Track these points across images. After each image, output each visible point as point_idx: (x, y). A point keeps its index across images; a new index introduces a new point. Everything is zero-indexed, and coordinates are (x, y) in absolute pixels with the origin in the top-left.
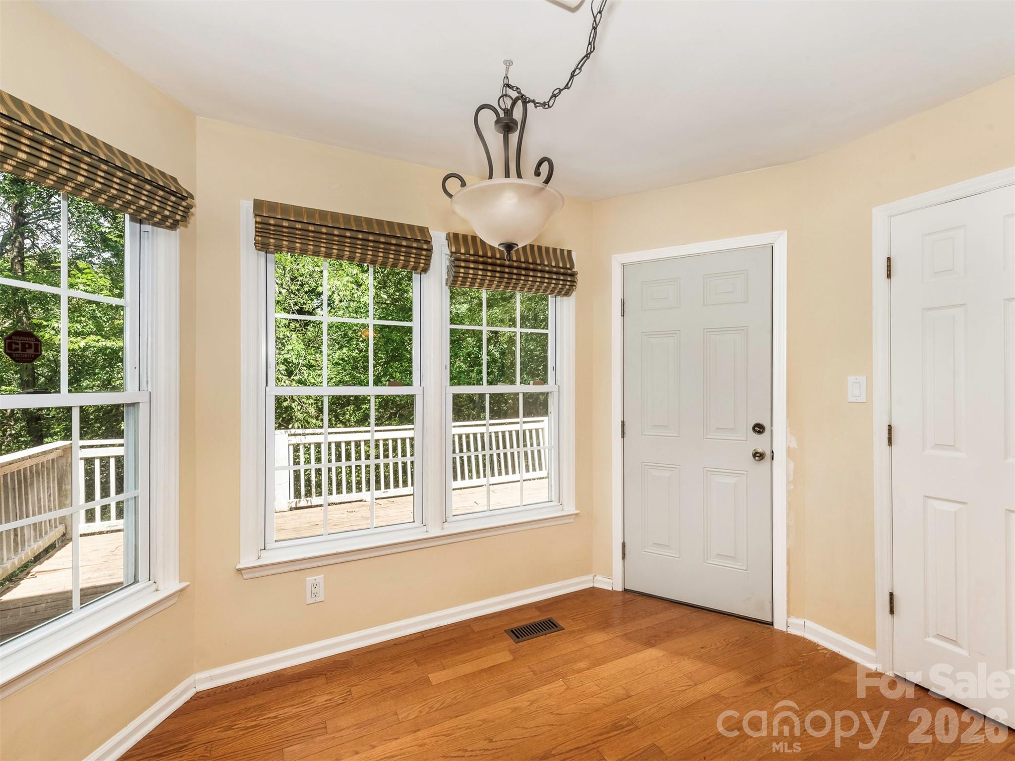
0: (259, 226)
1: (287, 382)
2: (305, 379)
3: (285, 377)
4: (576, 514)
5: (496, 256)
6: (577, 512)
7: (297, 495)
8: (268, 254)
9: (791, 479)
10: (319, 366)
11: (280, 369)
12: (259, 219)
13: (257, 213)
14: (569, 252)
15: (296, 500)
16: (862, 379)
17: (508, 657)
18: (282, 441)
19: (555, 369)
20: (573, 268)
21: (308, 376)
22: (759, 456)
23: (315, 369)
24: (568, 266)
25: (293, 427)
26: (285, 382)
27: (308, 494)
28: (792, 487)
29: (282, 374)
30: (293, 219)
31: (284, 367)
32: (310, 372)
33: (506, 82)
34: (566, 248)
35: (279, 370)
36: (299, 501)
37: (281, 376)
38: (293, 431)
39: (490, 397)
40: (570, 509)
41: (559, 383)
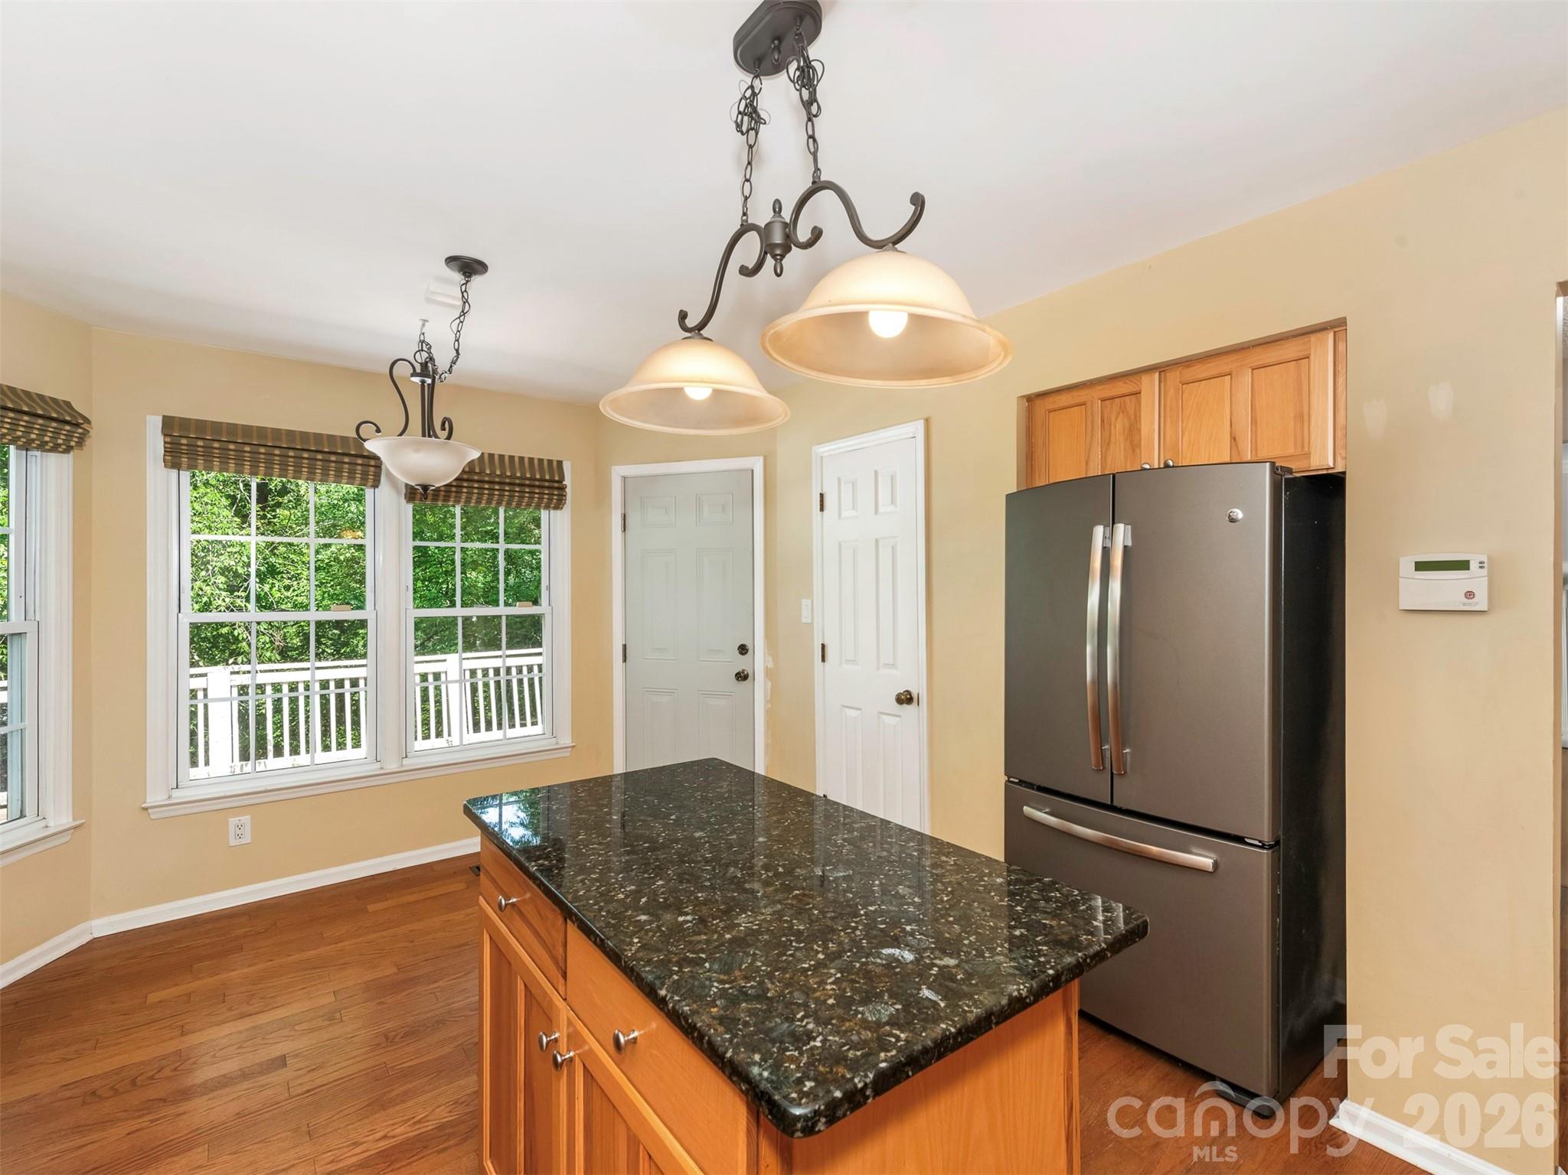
0: (169, 446)
1: (227, 600)
2: (266, 593)
3: (224, 593)
4: (573, 747)
5: (474, 469)
6: (573, 744)
7: (245, 756)
8: (181, 472)
9: (769, 698)
10: (288, 573)
11: (217, 581)
12: (168, 439)
13: (166, 433)
14: (560, 463)
15: (242, 763)
16: (809, 602)
17: (462, 886)
18: (220, 680)
19: (549, 588)
20: (564, 480)
21: (271, 589)
22: (742, 676)
23: (282, 577)
24: (557, 478)
25: (235, 663)
26: (224, 600)
27: (262, 753)
28: (770, 706)
29: (220, 589)
30: (210, 438)
31: (223, 579)
32: (275, 581)
33: (422, 339)
34: (555, 458)
35: (215, 582)
36: (246, 765)
37: (218, 592)
38: (236, 668)
39: (507, 619)
40: (566, 740)
41: (552, 603)
